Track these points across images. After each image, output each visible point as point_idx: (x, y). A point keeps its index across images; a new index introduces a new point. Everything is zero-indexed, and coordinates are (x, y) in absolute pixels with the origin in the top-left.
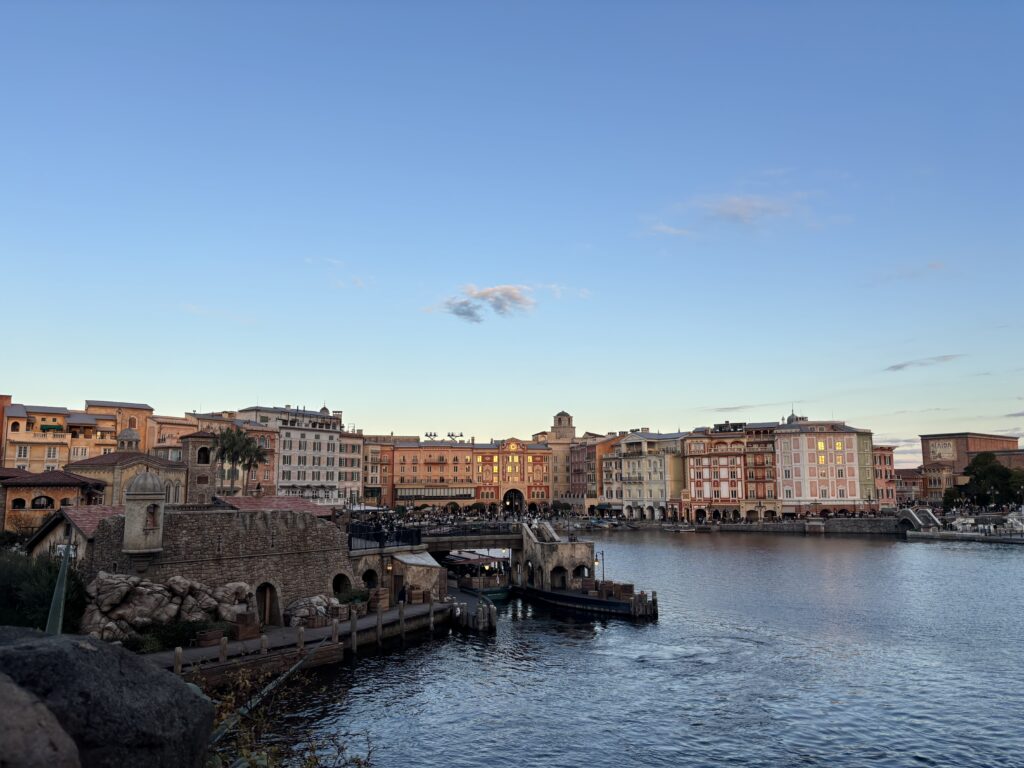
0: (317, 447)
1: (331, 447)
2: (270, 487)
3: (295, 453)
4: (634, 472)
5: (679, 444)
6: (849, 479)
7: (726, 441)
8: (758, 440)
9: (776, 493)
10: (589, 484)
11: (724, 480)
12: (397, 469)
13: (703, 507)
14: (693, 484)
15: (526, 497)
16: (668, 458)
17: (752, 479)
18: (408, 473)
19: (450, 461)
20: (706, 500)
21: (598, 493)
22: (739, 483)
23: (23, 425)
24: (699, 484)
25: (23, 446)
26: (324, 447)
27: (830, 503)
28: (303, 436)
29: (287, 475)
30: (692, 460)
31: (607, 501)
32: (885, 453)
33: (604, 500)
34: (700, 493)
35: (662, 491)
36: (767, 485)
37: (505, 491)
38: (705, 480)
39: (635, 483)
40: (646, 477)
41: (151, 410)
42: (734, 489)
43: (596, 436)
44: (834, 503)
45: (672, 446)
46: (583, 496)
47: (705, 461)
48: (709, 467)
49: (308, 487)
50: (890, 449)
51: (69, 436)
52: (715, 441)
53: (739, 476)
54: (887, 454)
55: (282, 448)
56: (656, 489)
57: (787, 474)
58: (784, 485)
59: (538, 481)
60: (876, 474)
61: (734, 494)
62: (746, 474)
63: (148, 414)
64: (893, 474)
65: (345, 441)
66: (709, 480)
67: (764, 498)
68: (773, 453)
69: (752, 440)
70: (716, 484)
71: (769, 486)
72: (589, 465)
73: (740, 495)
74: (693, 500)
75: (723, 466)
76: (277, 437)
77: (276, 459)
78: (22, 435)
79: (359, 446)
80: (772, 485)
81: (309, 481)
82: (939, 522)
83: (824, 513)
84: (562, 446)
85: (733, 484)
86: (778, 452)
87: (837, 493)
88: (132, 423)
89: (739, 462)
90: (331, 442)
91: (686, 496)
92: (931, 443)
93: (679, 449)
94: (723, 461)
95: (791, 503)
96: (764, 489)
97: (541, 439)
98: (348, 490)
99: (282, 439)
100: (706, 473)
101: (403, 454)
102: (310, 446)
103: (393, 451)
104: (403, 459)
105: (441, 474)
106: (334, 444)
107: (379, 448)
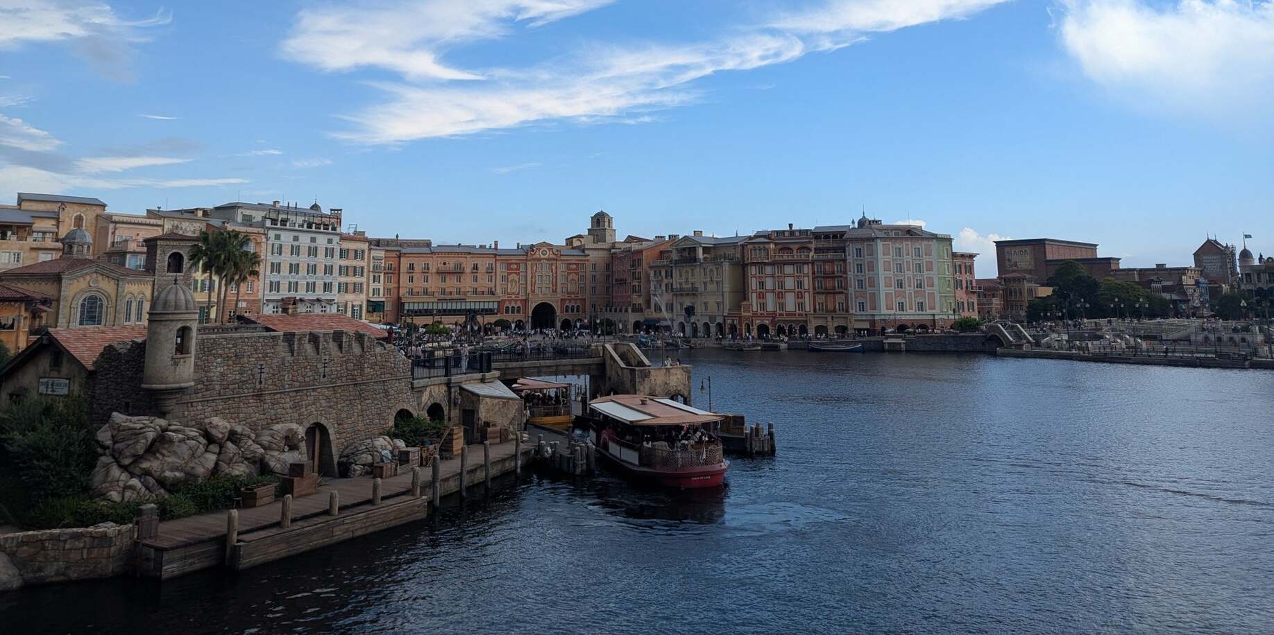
0: (313, 251)
1: (329, 253)
2: (253, 300)
3: (286, 259)
4: (687, 282)
5: (739, 249)
6: (928, 290)
7: (791, 246)
8: (827, 245)
9: (847, 306)
10: (634, 296)
11: (790, 291)
12: (404, 279)
13: (766, 322)
14: (754, 295)
15: (558, 312)
16: (726, 266)
17: (820, 290)
18: (419, 284)
19: (468, 270)
20: (769, 315)
21: (644, 306)
22: (807, 294)
24: (761, 296)
26: (321, 253)
27: (908, 317)
28: (296, 239)
29: (275, 286)
30: (753, 268)
31: (655, 315)
32: (965, 261)
33: (651, 314)
34: (763, 306)
35: (718, 303)
36: (837, 296)
37: (534, 305)
38: (768, 291)
39: (688, 295)
40: (701, 288)
41: (103, 206)
42: (800, 300)
43: (640, 240)
44: (912, 318)
45: (730, 252)
46: (626, 311)
47: (769, 270)
48: (773, 276)
49: (301, 300)
50: (971, 256)
52: (779, 247)
53: (806, 287)
54: (968, 262)
55: (269, 254)
56: (712, 301)
57: (861, 283)
58: (856, 298)
59: (573, 293)
60: (958, 284)
61: (801, 306)
62: (814, 284)
63: (99, 211)
64: (974, 285)
65: (346, 245)
66: (773, 291)
67: (834, 311)
68: (845, 261)
69: (820, 246)
70: (780, 295)
71: (840, 298)
72: (634, 273)
73: (807, 309)
74: (755, 315)
75: (789, 276)
76: (264, 240)
77: (262, 266)
79: (363, 251)
80: (843, 296)
81: (302, 293)
82: (1031, 339)
83: (902, 328)
84: (600, 252)
85: (799, 295)
86: (849, 259)
87: (915, 306)
89: (806, 271)
90: (330, 246)
91: (747, 310)
92: (1007, 249)
93: (738, 255)
94: (789, 269)
95: (864, 318)
96: (835, 301)
97: (576, 243)
98: (349, 305)
99: (270, 242)
100: (769, 284)
101: (412, 260)
102: (304, 251)
103: (399, 257)
104: (412, 267)
105: (458, 284)
106: (333, 249)
107: (382, 254)
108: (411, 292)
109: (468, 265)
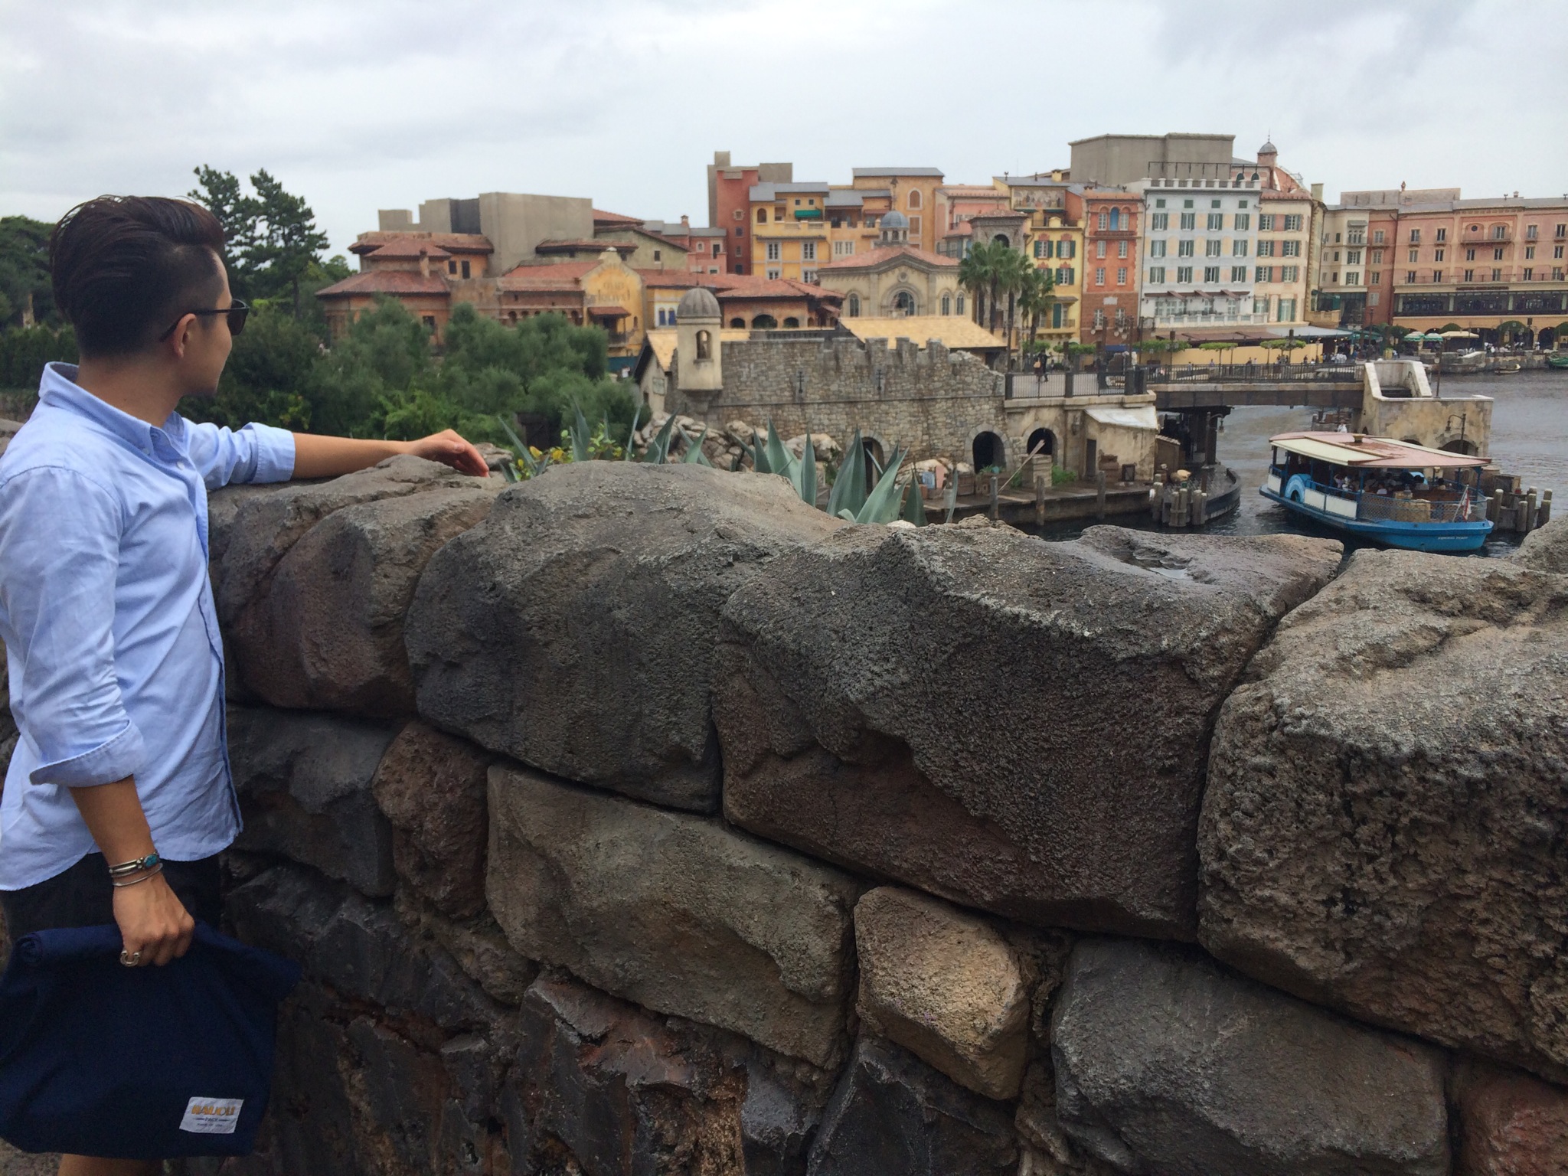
0: (1215, 222)
1: (1242, 222)
2: (1127, 295)
3: (1174, 234)
12: (1402, 255)
18: (1425, 265)
19: (1518, 239)
23: (771, 213)
25: (773, 244)
26: (1229, 223)
28: (1189, 204)
29: (1158, 275)
41: (940, 177)
49: (1196, 294)
51: (828, 225)
55: (1149, 229)
63: (935, 184)
65: (1269, 209)
76: (1141, 208)
77: (1139, 247)
78: (772, 228)
81: (1198, 283)
88: (915, 199)
90: (1243, 212)
98: (1274, 299)
99: (1150, 212)
101: (1416, 226)
102: (1201, 221)
103: (1396, 222)
104: (1415, 235)
105: (1498, 264)
106: (1247, 216)
107: (1365, 218)
108: (1412, 277)
109: (1518, 231)
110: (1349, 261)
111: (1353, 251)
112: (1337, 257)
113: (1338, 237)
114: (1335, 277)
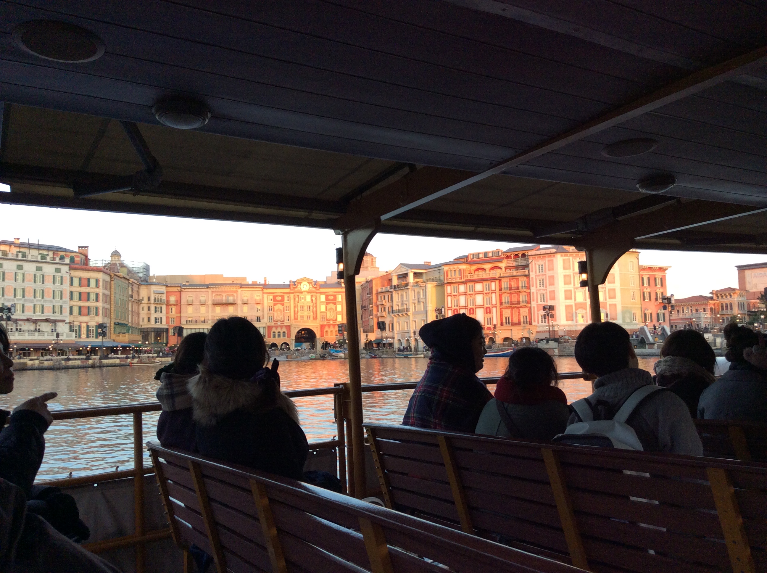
0: (39, 278)
4: (402, 304)
5: (442, 273)
6: (609, 302)
7: (485, 267)
8: (516, 264)
9: (531, 319)
11: (480, 307)
12: (184, 310)
15: (318, 336)
16: (430, 287)
17: (506, 305)
18: (197, 314)
19: (239, 302)
22: (494, 309)
30: (449, 287)
32: (655, 274)
33: (380, 334)
36: (522, 310)
37: (297, 330)
38: (461, 308)
39: (403, 315)
40: (412, 309)
42: (489, 315)
45: (437, 275)
47: (462, 288)
48: (465, 294)
50: (664, 269)
53: (494, 303)
56: (419, 319)
57: (542, 297)
59: (331, 320)
60: (643, 296)
61: (489, 320)
62: (501, 299)
66: (466, 308)
67: (519, 323)
68: (528, 276)
69: (510, 264)
70: (472, 311)
71: (524, 312)
73: (495, 322)
75: (479, 292)
79: (96, 280)
80: (527, 310)
85: (488, 311)
86: (532, 275)
89: (493, 288)
90: (58, 275)
94: (479, 287)
95: (545, 329)
98: (83, 325)
100: (462, 301)
101: (191, 294)
102: (29, 278)
103: (180, 292)
106: (62, 277)
107: (163, 289)
108: (190, 320)
109: (239, 297)
110: (156, 312)
111: (158, 306)
112: (149, 309)
113: (149, 298)
114: (149, 320)
